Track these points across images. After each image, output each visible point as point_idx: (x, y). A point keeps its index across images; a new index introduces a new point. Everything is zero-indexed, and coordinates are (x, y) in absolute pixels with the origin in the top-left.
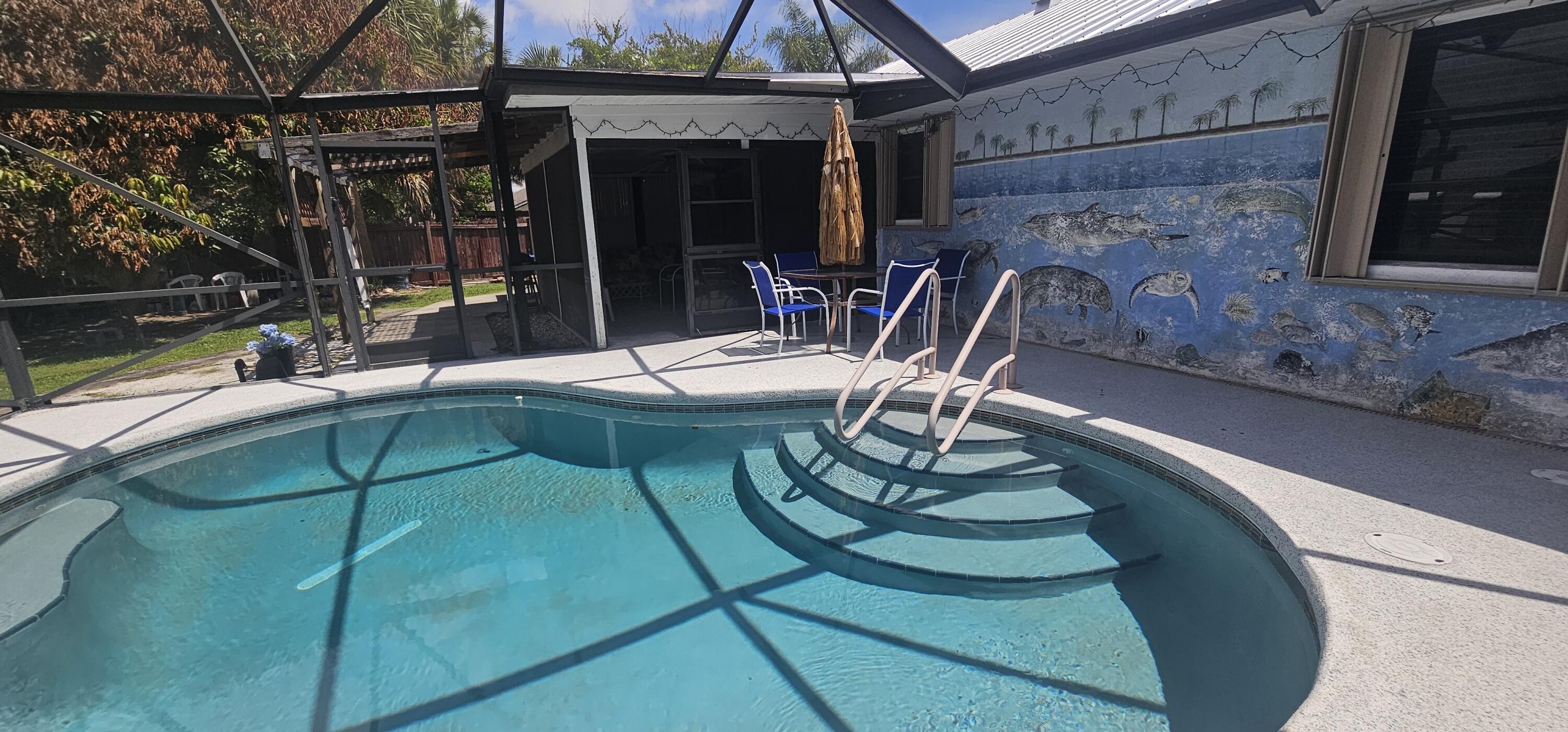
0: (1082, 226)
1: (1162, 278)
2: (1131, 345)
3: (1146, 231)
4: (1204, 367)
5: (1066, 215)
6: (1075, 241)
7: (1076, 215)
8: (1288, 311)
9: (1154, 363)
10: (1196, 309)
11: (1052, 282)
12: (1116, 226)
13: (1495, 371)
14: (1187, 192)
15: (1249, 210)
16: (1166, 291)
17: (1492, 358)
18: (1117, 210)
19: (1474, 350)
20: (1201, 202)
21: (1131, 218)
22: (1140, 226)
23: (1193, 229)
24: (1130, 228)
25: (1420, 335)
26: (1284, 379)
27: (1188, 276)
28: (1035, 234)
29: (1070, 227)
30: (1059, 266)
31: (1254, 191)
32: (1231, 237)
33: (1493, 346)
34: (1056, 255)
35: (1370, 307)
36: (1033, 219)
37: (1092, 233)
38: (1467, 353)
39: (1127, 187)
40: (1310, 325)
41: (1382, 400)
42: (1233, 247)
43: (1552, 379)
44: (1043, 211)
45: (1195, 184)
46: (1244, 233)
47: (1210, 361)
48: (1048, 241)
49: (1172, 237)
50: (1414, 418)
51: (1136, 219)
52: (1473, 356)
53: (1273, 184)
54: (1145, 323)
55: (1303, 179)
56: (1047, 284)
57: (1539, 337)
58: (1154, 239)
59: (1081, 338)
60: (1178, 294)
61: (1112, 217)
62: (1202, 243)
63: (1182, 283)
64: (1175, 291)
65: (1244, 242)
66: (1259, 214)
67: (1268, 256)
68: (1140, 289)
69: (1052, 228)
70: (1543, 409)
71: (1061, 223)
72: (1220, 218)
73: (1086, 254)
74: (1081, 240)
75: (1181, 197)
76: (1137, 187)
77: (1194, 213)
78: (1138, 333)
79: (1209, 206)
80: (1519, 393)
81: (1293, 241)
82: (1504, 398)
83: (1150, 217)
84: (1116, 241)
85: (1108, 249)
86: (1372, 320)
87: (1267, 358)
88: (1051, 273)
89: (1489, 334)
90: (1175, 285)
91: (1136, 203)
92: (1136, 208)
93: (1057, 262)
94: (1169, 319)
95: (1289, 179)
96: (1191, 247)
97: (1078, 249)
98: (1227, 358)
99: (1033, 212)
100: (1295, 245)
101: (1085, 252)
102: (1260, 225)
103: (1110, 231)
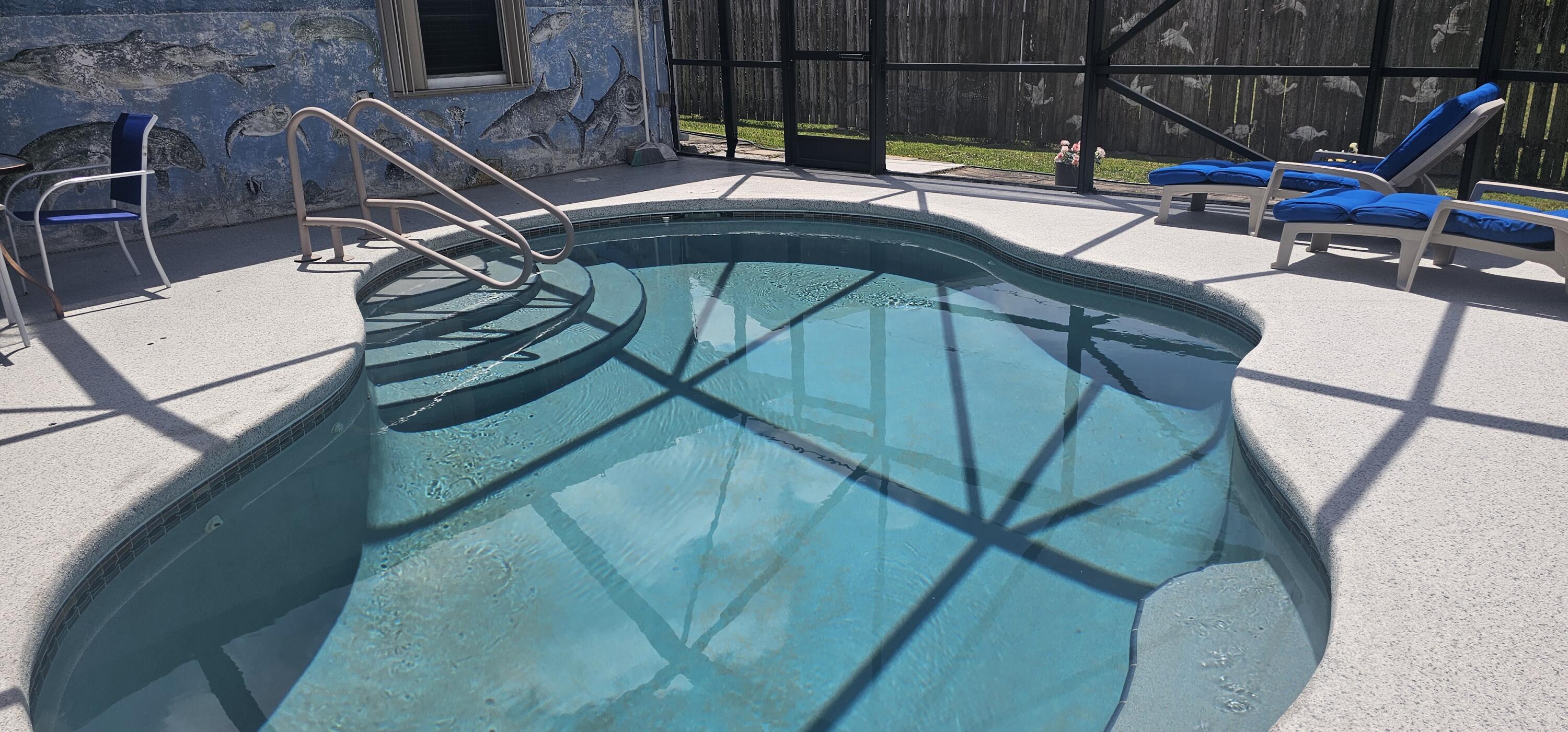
0: (122, 62)
1: (259, 115)
2: (244, 202)
3: (223, 63)
4: (327, 199)
5: (90, 48)
6: (118, 84)
7: (109, 47)
8: (382, 126)
9: (277, 212)
10: (305, 143)
11: (93, 148)
12: (179, 59)
13: (499, 141)
14: (259, 18)
15: (326, 37)
16: (268, 129)
17: (496, 133)
18: (173, 39)
19: (487, 130)
20: (278, 30)
21: (198, 48)
22: (213, 58)
23: (277, 59)
24: (200, 61)
25: (461, 127)
26: (396, 186)
27: (287, 109)
28: (32, 79)
29: (103, 64)
30: (100, 123)
31: (325, 18)
32: (317, 64)
33: (494, 125)
34: (88, 107)
35: (431, 112)
36: (20, 56)
37: (144, 71)
38: (485, 133)
39: (181, 10)
40: (400, 135)
41: (456, 181)
42: (322, 75)
43: (520, 138)
44: (39, 42)
45: (265, 9)
46: (329, 59)
47: (333, 191)
48: (64, 87)
49: (257, 69)
50: (475, 186)
51: (205, 50)
52: (488, 135)
53: (339, 12)
54: (253, 171)
55: (360, 9)
56: (85, 153)
57: (508, 114)
58: (236, 72)
59: (168, 215)
60: (282, 130)
61: (170, 47)
62: (291, 72)
63: (283, 118)
64: (278, 128)
65: (330, 68)
66: (335, 40)
67: (354, 80)
68: (236, 133)
69: (66, 67)
70: (521, 158)
71: (80, 57)
72: (301, 45)
73: (142, 101)
74: (128, 82)
75: (254, 24)
76: (193, 10)
77: (274, 41)
78: (248, 185)
79: (286, 34)
80: (510, 152)
81: (368, 64)
82: (506, 156)
83: (222, 46)
84: (185, 79)
85: (177, 92)
86: (435, 122)
87: (377, 172)
88: (87, 136)
89: (491, 118)
90: (275, 121)
91: (203, 31)
92: (201, 37)
93: (94, 117)
94: (280, 160)
95: (349, 8)
96: (281, 78)
97: (127, 94)
98: (347, 184)
99: (16, 44)
100: (371, 68)
101: (139, 97)
102: (339, 51)
103: (171, 66)
